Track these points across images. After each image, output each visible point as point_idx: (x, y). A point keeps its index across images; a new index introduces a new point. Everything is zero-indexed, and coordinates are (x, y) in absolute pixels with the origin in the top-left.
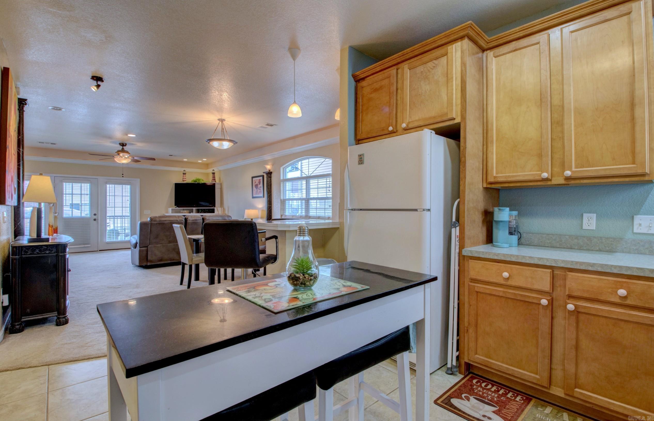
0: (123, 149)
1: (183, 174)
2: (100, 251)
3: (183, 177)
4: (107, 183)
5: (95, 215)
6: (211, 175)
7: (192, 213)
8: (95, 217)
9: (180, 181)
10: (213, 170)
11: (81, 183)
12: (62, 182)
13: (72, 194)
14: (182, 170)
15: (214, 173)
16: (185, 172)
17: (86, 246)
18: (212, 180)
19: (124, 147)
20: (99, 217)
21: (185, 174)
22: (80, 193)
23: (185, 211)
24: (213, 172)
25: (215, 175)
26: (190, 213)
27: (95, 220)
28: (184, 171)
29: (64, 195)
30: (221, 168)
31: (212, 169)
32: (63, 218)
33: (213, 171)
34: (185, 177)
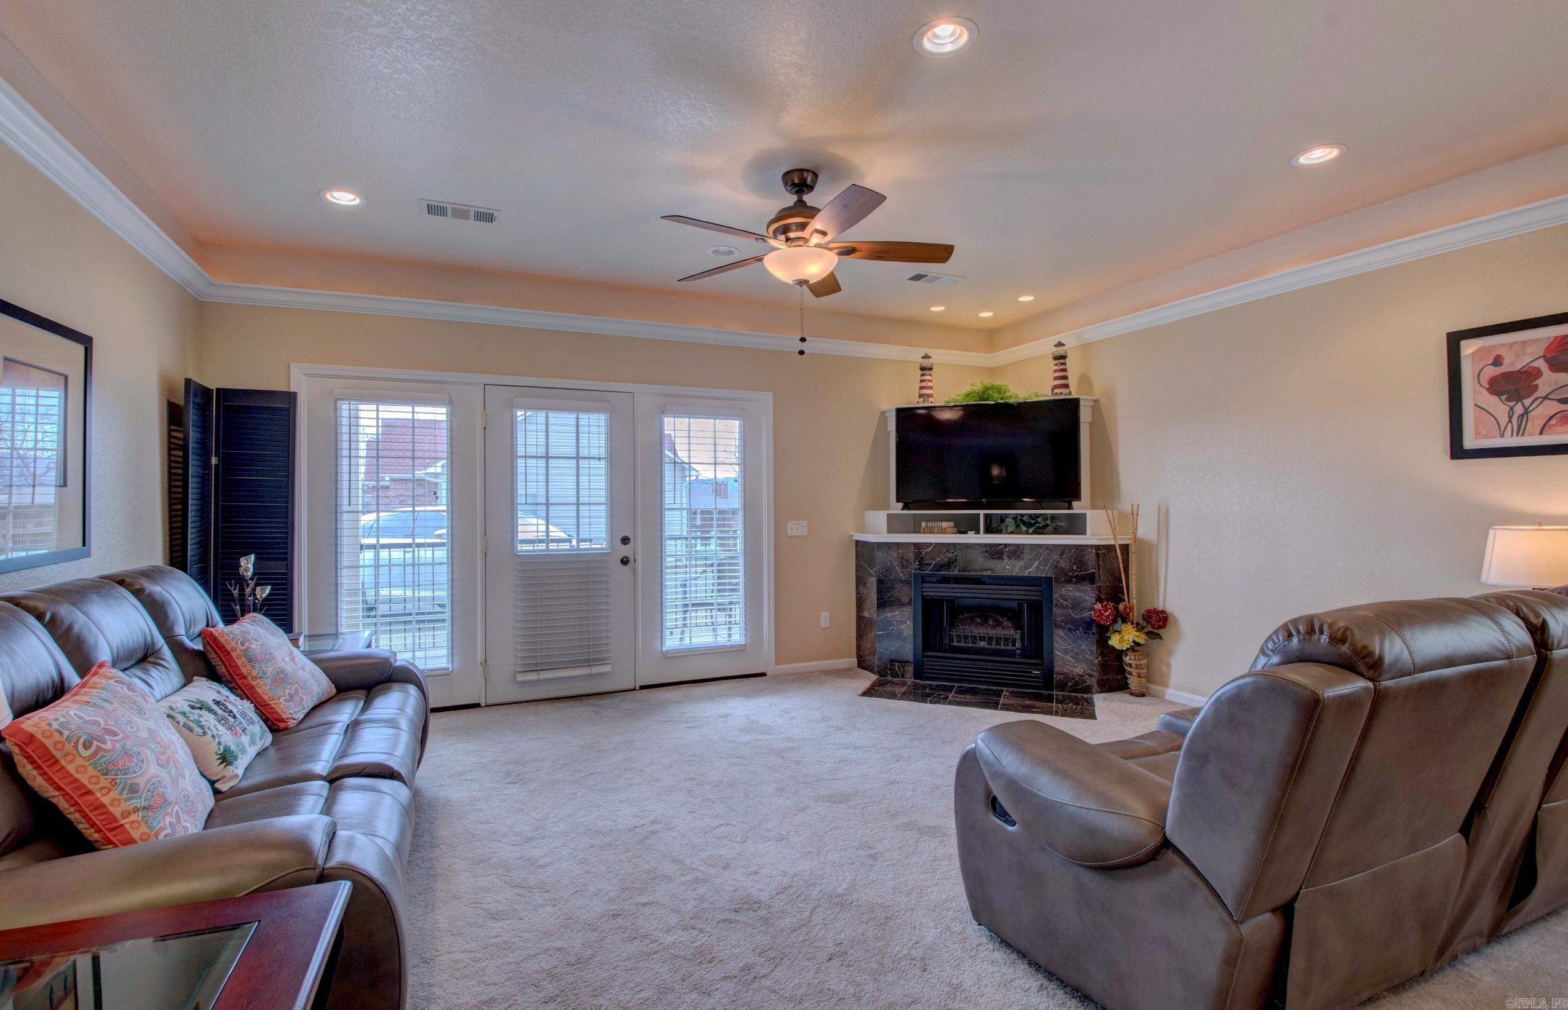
0: (800, 203)
1: (922, 369)
2: (642, 687)
3: (922, 381)
4: (663, 411)
5: (625, 540)
6: (1051, 365)
7: (971, 534)
8: (625, 551)
9: (910, 399)
10: (1060, 344)
11: (577, 410)
12: (512, 406)
13: (547, 457)
14: (915, 355)
15: (1061, 358)
16: (926, 363)
17: (596, 670)
18: (1056, 387)
19: (806, 198)
20: (638, 550)
21: (931, 369)
22: (572, 452)
23: (945, 524)
24: (1060, 351)
25: (1068, 367)
26: (965, 532)
27: (625, 561)
28: (926, 357)
29: (521, 463)
30: (1096, 332)
31: (1056, 339)
32: (516, 555)
33: (1060, 348)
34: (930, 384)
